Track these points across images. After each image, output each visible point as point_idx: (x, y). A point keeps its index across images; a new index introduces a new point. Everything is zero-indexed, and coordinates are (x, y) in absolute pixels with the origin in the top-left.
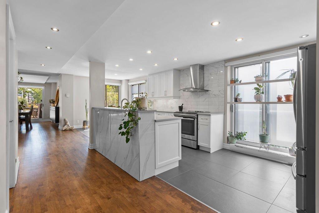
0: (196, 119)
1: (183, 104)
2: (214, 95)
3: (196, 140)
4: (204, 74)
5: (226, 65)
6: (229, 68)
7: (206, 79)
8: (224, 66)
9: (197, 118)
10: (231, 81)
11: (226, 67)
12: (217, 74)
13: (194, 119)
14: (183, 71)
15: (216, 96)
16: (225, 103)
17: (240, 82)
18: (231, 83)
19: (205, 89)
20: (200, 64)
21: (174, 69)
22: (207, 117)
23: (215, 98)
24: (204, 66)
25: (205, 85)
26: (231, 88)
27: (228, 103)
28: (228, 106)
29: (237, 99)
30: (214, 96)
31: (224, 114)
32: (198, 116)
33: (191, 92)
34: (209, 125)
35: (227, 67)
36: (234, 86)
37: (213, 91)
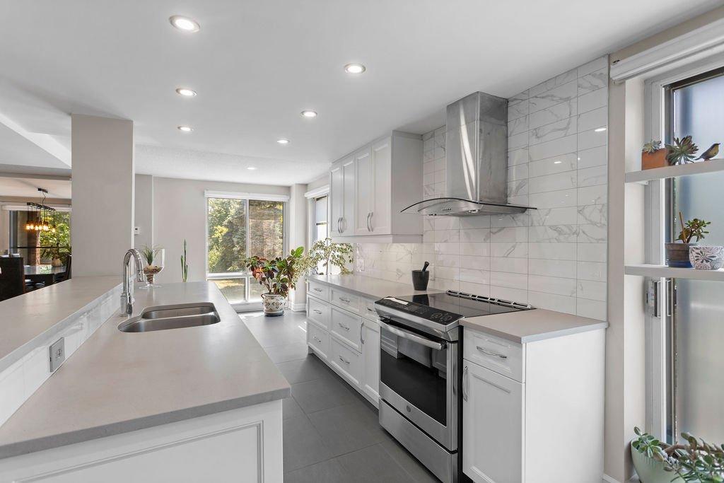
0: (452, 350)
1: (427, 265)
2: (555, 228)
3: (454, 447)
4: (507, 137)
5: (616, 73)
6: (633, 89)
7: (516, 157)
8: (602, 84)
9: (460, 343)
10: (644, 153)
11: (616, 86)
12: (566, 128)
13: (446, 347)
14: (432, 137)
15: (560, 233)
16: (615, 269)
17: (707, 156)
18: (645, 166)
19: (513, 201)
20: (483, 95)
21: (394, 131)
22: (505, 348)
23: (558, 241)
24: (507, 101)
25: (513, 185)
26: (648, 194)
27: (632, 271)
28: (631, 288)
29: (687, 253)
30: (556, 235)
31: (604, 325)
32: (466, 332)
33: (458, 218)
34: (512, 391)
35: (622, 82)
36: (663, 181)
37: (550, 210)
